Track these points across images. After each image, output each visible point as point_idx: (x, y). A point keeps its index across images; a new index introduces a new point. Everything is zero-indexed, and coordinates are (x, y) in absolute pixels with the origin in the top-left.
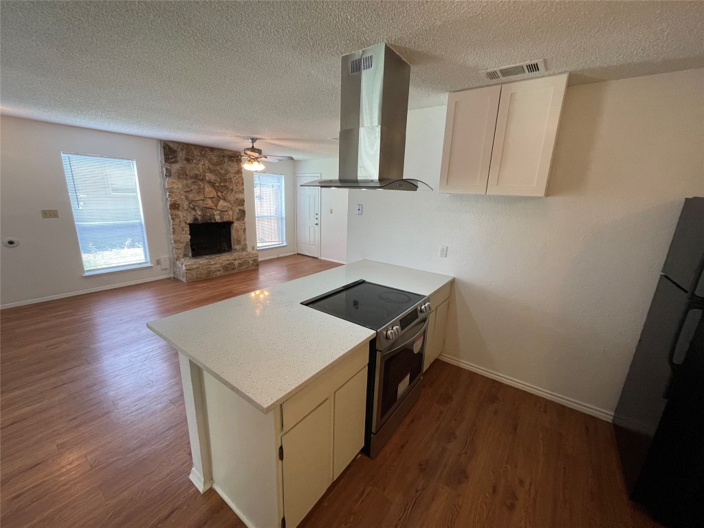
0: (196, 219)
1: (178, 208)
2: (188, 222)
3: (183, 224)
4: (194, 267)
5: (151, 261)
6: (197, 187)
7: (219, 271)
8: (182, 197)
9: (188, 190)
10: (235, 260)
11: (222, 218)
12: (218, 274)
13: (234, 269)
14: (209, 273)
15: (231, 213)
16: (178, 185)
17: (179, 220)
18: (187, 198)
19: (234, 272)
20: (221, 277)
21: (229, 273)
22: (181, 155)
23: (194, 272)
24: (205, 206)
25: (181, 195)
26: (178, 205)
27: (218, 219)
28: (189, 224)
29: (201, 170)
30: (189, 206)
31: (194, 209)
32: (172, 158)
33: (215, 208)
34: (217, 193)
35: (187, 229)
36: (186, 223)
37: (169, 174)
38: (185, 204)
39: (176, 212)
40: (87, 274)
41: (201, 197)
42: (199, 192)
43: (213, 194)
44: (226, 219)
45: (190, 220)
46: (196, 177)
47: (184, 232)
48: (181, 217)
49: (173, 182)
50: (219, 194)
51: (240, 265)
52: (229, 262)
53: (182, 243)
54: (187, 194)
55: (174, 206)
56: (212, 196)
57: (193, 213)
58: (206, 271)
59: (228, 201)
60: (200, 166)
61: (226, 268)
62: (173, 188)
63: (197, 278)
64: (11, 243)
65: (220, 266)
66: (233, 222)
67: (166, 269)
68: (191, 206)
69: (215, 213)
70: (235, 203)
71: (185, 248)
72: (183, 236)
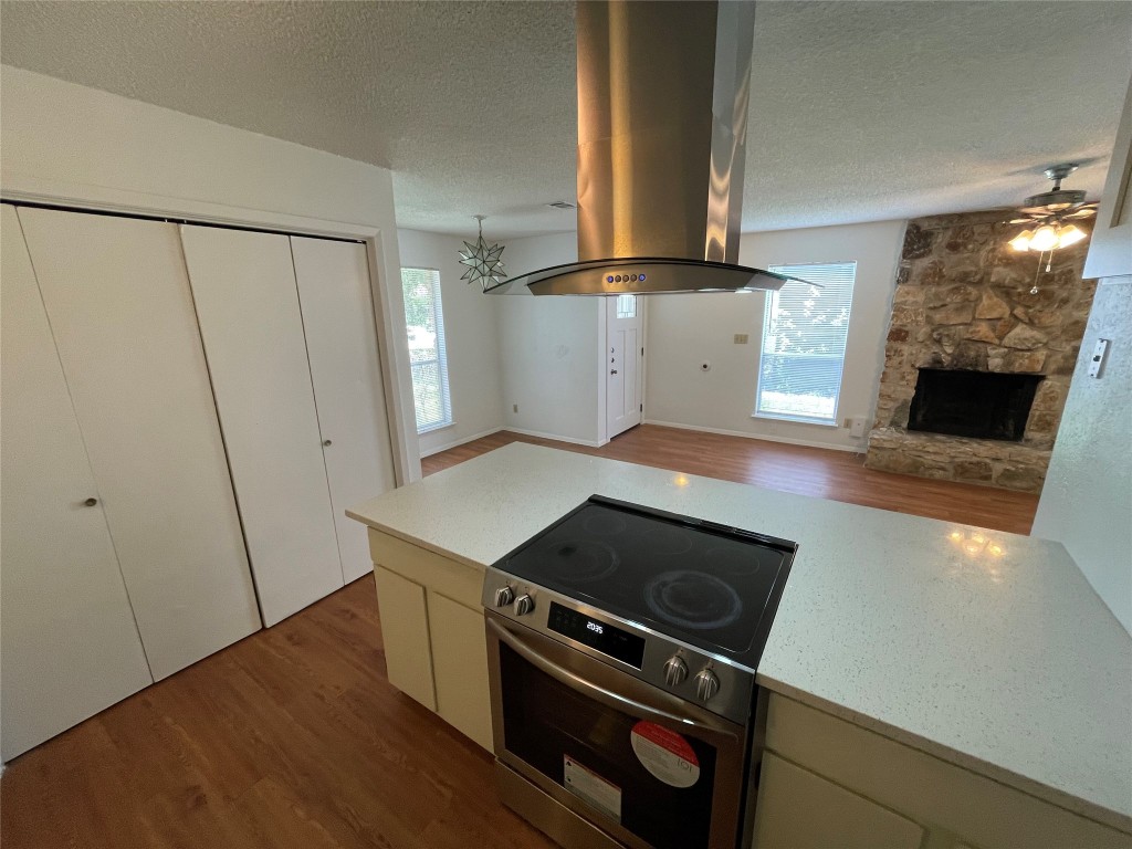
0: (938, 361)
1: (903, 339)
2: (917, 365)
3: (906, 368)
4: (886, 445)
5: (837, 420)
6: (958, 298)
7: (943, 469)
8: (920, 318)
9: (938, 304)
10: (997, 460)
11: (1009, 363)
12: (939, 474)
13: (988, 478)
14: (916, 466)
15: (1041, 355)
16: (917, 296)
17: (899, 359)
18: (929, 320)
19: (985, 484)
20: (942, 483)
21: (968, 481)
22: (941, 239)
23: (886, 454)
24: (969, 336)
25: (917, 315)
26: (907, 332)
27: (995, 364)
28: (920, 369)
29: (982, 264)
30: (931, 335)
31: (939, 342)
32: (919, 249)
33: (997, 341)
34: (1012, 309)
35: (913, 377)
36: (913, 366)
37: (904, 277)
38: (922, 332)
39: (898, 345)
40: (756, 415)
41: (965, 317)
42: (959, 309)
43: (1003, 310)
44: (1021, 365)
45: (923, 360)
46: (964, 278)
47: (905, 383)
48: (906, 354)
49: (908, 293)
50: (1019, 311)
51: (1007, 475)
52: (975, 459)
53: (895, 400)
54: (931, 313)
55: (897, 335)
56: (995, 315)
57: (935, 349)
58: (908, 461)
59: (1042, 328)
60: (983, 253)
61: (962, 469)
62: (905, 303)
63: (887, 467)
64: (705, 366)
65: (948, 460)
66: (1043, 378)
67: (858, 438)
68: (935, 336)
69: (991, 352)
70: (1064, 331)
71: (898, 410)
72: (899, 388)
